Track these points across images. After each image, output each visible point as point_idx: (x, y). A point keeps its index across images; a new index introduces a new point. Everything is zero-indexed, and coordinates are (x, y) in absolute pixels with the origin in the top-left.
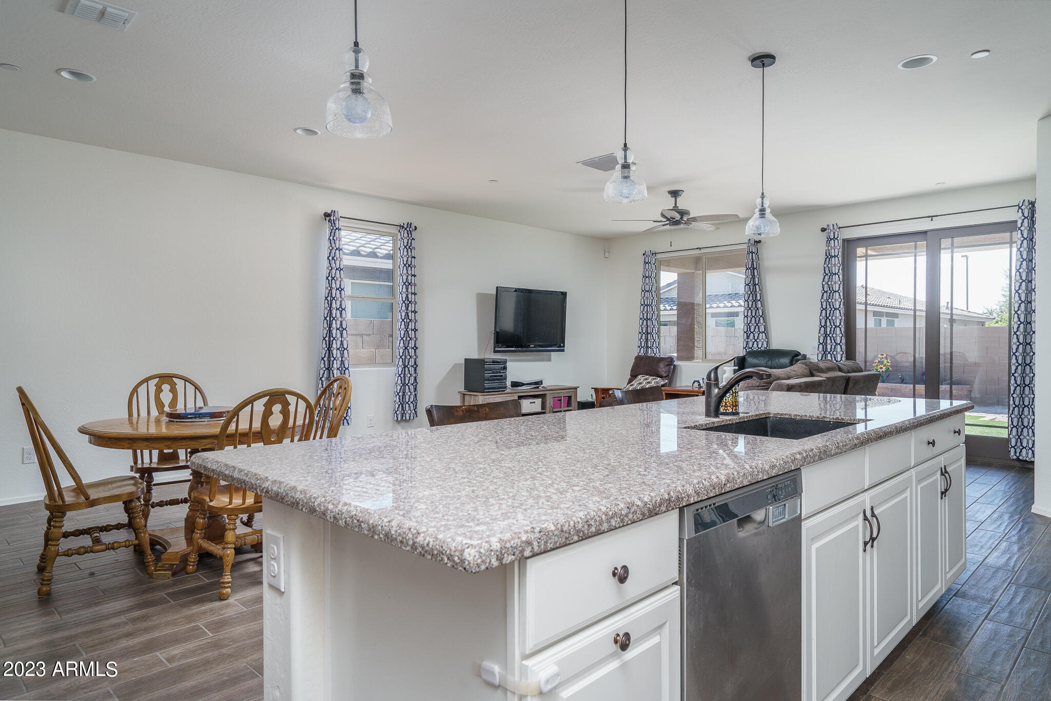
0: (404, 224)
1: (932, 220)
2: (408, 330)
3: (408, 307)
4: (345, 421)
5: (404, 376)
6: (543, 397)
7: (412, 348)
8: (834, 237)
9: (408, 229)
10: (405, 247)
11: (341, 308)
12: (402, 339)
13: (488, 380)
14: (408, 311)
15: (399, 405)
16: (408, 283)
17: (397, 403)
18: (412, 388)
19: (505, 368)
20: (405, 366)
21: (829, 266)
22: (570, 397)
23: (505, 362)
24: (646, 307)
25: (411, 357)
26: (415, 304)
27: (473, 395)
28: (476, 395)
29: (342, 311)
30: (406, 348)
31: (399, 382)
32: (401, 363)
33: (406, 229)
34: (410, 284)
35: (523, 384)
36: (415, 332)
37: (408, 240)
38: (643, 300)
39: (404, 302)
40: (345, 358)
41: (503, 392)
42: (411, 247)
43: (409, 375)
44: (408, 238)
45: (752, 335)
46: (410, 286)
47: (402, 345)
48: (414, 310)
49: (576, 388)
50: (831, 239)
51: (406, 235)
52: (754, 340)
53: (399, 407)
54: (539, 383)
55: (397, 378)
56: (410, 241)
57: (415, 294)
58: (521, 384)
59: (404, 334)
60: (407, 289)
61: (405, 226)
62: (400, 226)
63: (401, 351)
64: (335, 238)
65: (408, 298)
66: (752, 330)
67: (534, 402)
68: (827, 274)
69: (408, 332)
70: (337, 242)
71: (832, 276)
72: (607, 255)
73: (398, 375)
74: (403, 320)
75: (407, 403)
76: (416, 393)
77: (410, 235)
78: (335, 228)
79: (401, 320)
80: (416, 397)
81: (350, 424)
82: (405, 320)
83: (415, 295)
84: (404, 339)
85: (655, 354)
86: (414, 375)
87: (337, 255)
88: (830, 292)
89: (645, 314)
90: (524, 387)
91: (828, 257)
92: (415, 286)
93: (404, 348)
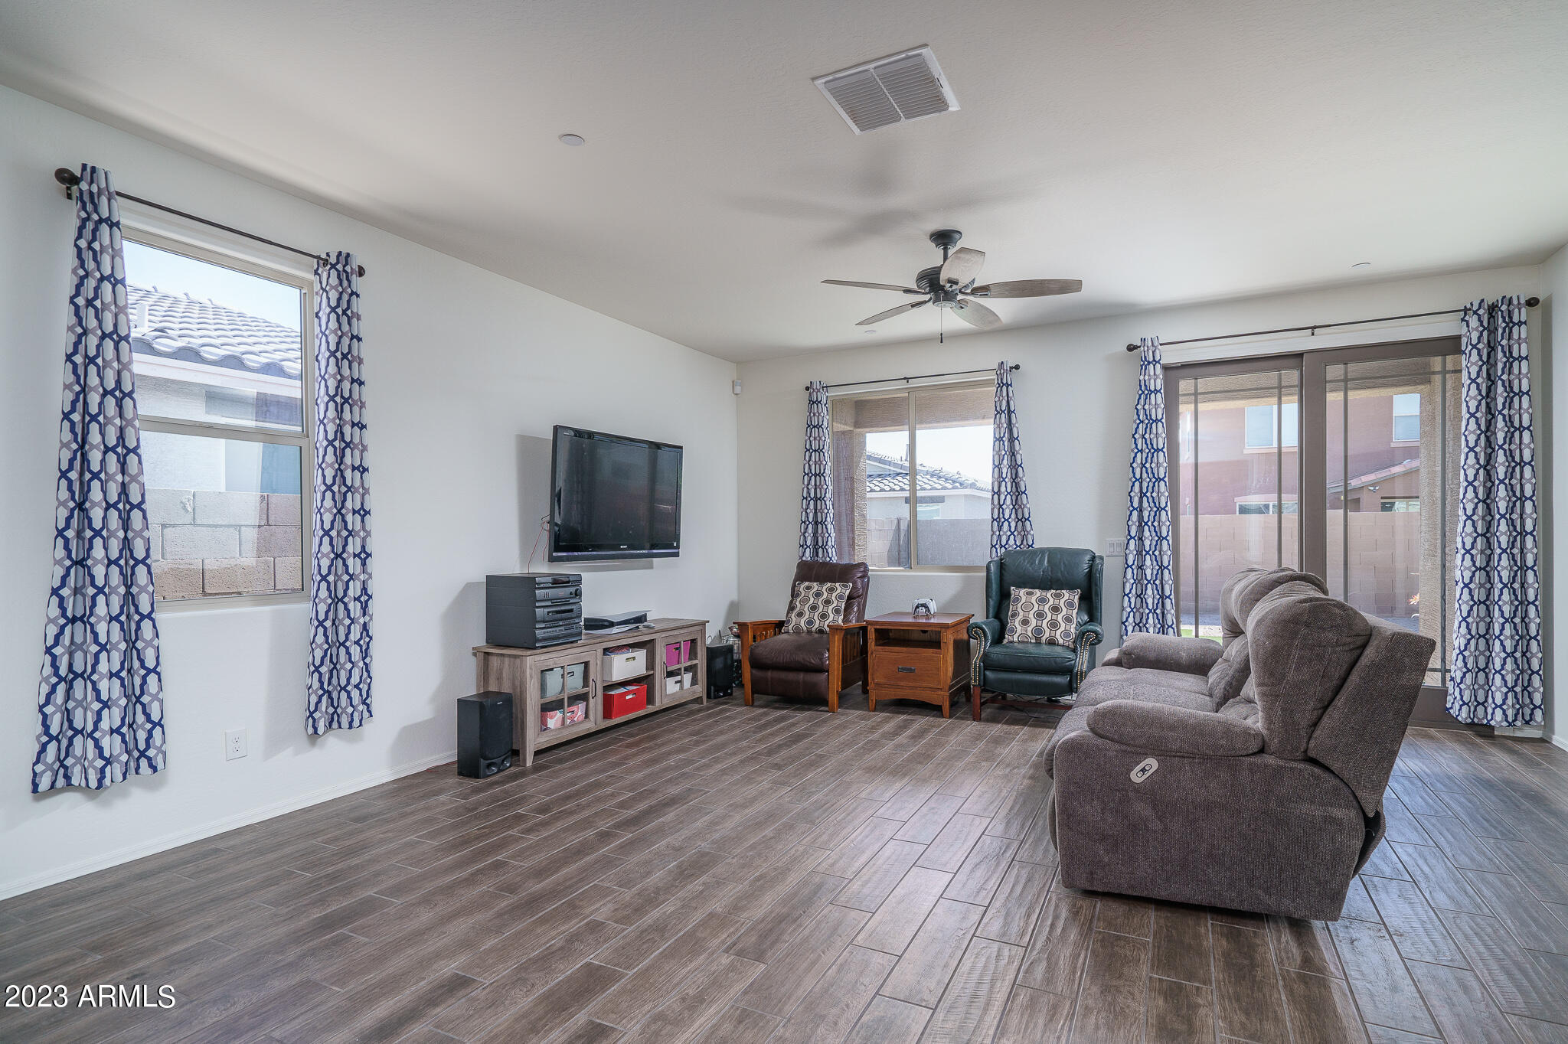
0: (328, 254)
1: (1313, 334)
2: (343, 511)
3: (343, 456)
4: (144, 762)
5: (334, 623)
6: (648, 645)
7: (355, 556)
8: (1154, 360)
9: (340, 267)
10: (333, 310)
11: (124, 446)
12: (327, 533)
13: (544, 622)
14: (342, 467)
15: (320, 697)
16: (342, 397)
17: (315, 692)
18: (355, 651)
19: (578, 594)
20: (337, 600)
21: (1147, 407)
22: (693, 641)
23: (578, 581)
24: (813, 478)
25: (351, 577)
26: (362, 451)
27: (509, 656)
28: (515, 657)
29: (125, 456)
30: (337, 556)
31: (320, 639)
32: (323, 593)
33: (333, 266)
34: (346, 401)
35: (612, 624)
36: (363, 517)
37: (341, 293)
38: (807, 465)
39: (331, 443)
40: (138, 586)
41: (575, 645)
42: (349, 312)
43: (347, 622)
44: (340, 289)
45: (1006, 523)
46: (347, 407)
47: (326, 548)
48: (361, 465)
49: (703, 624)
50: (1149, 363)
51: (334, 281)
52: (1009, 533)
53: (320, 701)
54: (641, 619)
55: (313, 629)
56: (345, 297)
57: (363, 427)
58: (606, 623)
59: (333, 522)
60: (340, 413)
61: (333, 260)
62: (318, 258)
63: (325, 563)
64: (96, 246)
65: (342, 434)
66: (1007, 517)
67: (634, 658)
68: (1142, 422)
69: (343, 516)
70: (106, 260)
71: (1151, 424)
72: (738, 389)
73: (316, 623)
74: (329, 488)
75: (342, 689)
76: (367, 660)
77: (345, 283)
78: (95, 217)
79: (323, 488)
80: (368, 671)
81: (160, 766)
82: (335, 488)
83: (361, 429)
84: (334, 533)
85: (831, 559)
86: (362, 621)
87: (108, 296)
88: (1147, 451)
89: (813, 490)
90: (615, 630)
91: (1143, 392)
92: (361, 408)
93: (332, 556)
